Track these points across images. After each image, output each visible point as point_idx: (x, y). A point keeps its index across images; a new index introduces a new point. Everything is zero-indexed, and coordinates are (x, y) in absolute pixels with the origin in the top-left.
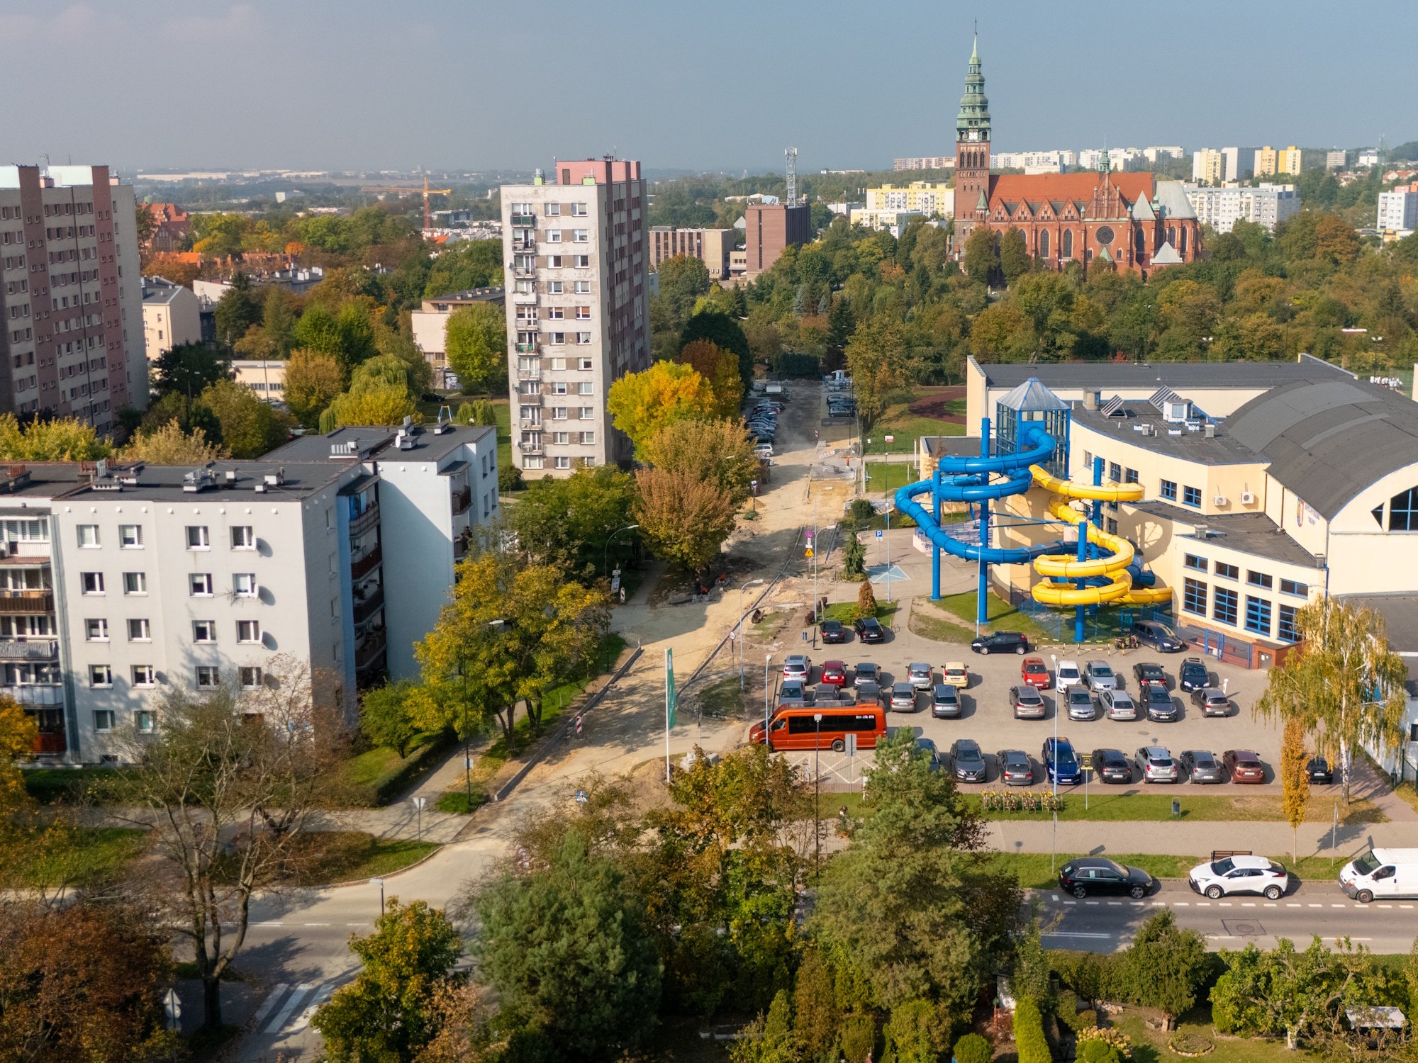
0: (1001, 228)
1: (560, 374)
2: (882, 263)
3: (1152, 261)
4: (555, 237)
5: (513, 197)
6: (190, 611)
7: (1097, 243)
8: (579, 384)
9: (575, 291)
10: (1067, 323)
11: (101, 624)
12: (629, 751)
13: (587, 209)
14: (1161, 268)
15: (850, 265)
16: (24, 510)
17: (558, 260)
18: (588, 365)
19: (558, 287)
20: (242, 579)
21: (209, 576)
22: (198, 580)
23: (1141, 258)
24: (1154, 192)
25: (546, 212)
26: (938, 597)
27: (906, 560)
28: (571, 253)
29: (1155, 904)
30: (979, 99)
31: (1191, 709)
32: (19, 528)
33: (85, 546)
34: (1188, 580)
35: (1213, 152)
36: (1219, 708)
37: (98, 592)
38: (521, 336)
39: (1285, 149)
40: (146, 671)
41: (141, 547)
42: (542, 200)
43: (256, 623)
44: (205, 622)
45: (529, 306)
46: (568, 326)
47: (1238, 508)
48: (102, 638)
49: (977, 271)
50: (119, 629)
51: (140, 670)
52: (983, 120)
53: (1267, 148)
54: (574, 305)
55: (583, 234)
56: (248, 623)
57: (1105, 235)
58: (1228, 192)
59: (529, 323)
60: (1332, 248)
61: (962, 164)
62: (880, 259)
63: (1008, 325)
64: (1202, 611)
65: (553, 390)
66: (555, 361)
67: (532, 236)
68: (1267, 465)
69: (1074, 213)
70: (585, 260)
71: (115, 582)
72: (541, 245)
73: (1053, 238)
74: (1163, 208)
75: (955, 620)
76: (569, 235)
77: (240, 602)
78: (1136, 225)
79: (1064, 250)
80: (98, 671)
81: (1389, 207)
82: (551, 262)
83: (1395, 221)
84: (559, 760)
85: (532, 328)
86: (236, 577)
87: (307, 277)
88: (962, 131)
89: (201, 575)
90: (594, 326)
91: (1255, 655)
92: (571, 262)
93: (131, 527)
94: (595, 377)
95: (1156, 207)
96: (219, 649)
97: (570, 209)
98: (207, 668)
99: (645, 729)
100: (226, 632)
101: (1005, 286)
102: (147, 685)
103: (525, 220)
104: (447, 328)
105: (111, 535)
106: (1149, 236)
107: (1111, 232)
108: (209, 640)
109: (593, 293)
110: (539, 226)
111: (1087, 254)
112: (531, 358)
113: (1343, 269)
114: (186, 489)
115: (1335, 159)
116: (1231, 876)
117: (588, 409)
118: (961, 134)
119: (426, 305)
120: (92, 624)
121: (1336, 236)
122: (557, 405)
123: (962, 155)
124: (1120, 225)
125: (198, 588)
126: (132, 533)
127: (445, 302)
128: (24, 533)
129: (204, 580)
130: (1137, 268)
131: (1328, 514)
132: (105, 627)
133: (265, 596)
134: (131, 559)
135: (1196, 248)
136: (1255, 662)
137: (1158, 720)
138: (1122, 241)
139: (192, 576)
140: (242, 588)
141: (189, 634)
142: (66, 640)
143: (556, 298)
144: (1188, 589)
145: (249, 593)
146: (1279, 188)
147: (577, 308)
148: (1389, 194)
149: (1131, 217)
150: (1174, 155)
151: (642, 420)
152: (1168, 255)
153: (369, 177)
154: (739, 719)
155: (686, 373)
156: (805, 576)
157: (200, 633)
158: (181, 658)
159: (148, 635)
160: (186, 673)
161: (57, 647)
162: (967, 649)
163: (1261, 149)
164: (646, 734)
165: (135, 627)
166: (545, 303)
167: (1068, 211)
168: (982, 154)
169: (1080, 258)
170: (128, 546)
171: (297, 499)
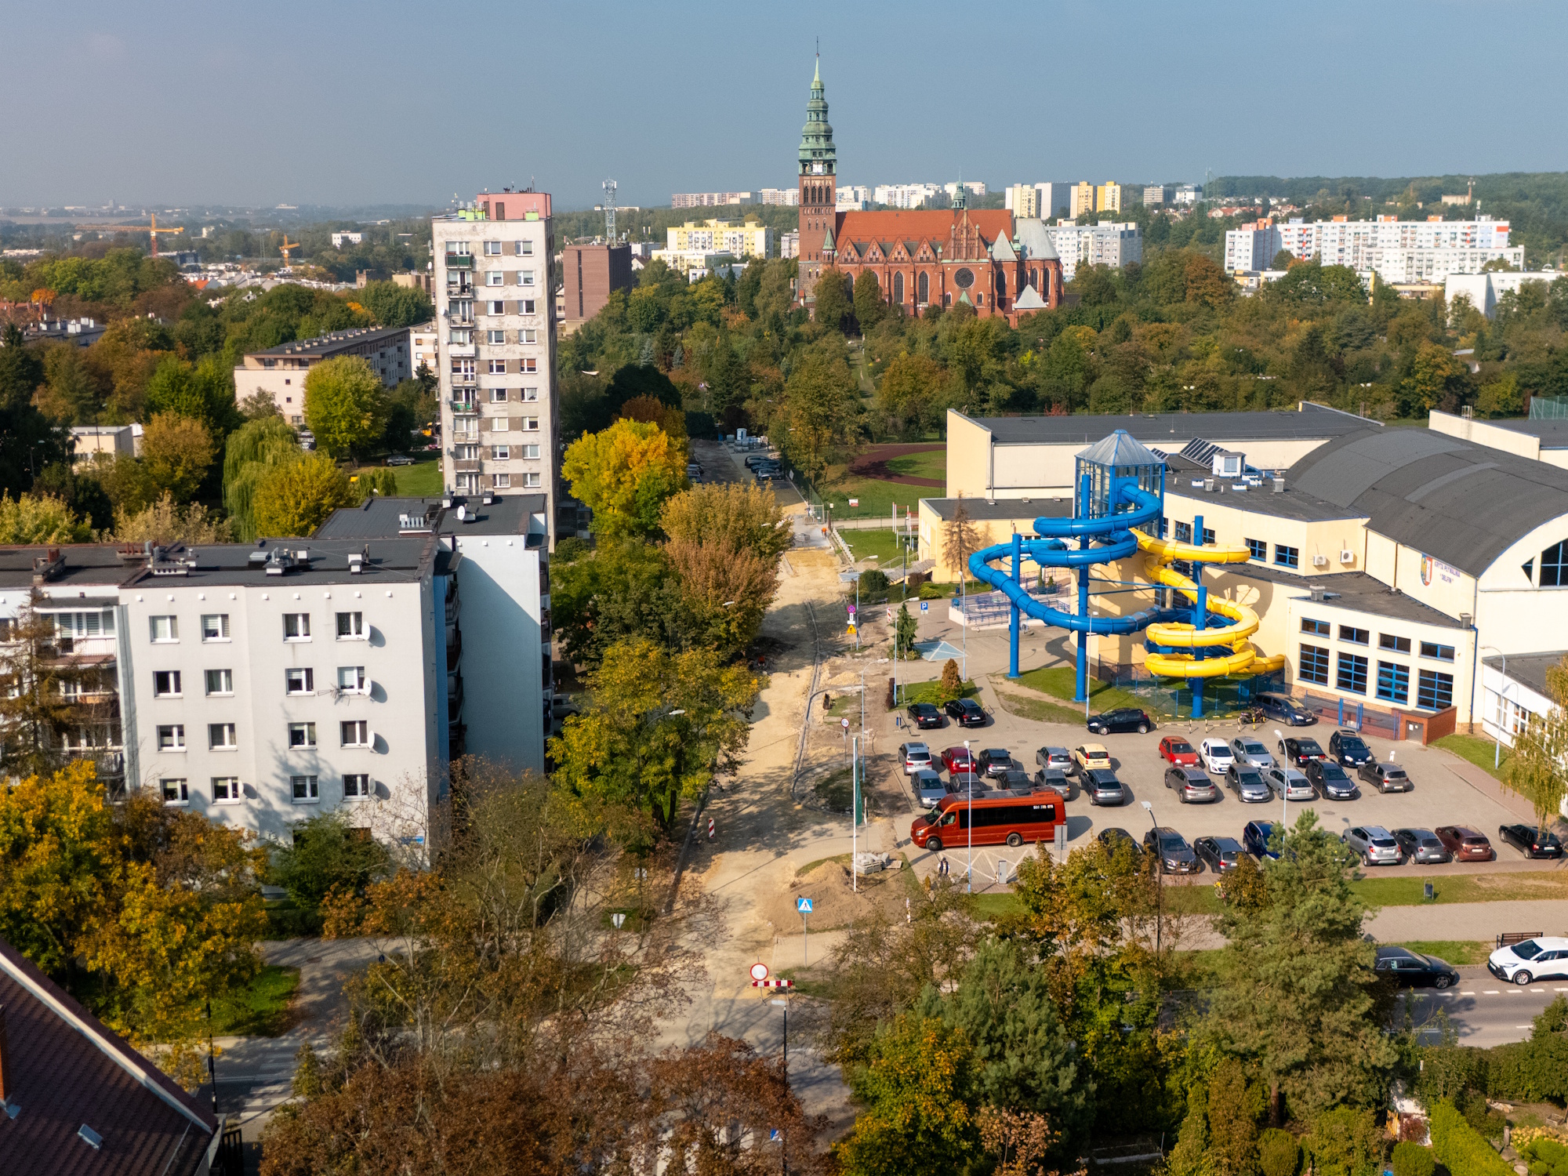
0: (853, 272)
1: (502, 436)
2: (723, 310)
3: (1015, 306)
4: (495, 279)
5: (444, 233)
6: (286, 712)
7: (957, 287)
8: (524, 447)
9: (519, 341)
10: (1001, 373)
11: (175, 731)
12: (779, 854)
13: (533, 247)
14: (1028, 314)
15: (689, 313)
16: (83, 601)
17: (499, 307)
18: (533, 425)
19: (499, 336)
20: (347, 674)
21: (309, 672)
22: (295, 676)
23: (1003, 303)
24: (1014, 231)
25: (486, 251)
26: (1017, 674)
27: (950, 635)
28: (515, 298)
29: (1464, 994)
30: (822, 127)
31: (1365, 787)
32: (74, 623)
33: (158, 640)
34: (1304, 647)
35: (1027, 187)
36: (1398, 783)
37: (172, 693)
38: (456, 393)
39: (1103, 184)
40: (229, 784)
41: (227, 639)
42: (481, 238)
43: (363, 723)
44: (302, 724)
45: (466, 359)
46: (511, 381)
47: (1336, 568)
48: (176, 748)
49: (829, 318)
50: (198, 735)
51: (221, 783)
52: (828, 150)
53: (1084, 184)
54: (518, 357)
55: (528, 276)
56: (353, 723)
57: (964, 278)
58: (1065, 230)
59: (466, 377)
60: (1202, 291)
61: (806, 199)
62: (720, 305)
63: (922, 376)
64: (1323, 680)
65: (494, 455)
66: (496, 422)
67: (469, 279)
68: (1366, 520)
69: (930, 254)
70: (530, 306)
71: (193, 681)
72: (480, 289)
73: (908, 282)
74: (1024, 248)
75: (1049, 699)
76: (512, 278)
77: (345, 699)
78: (997, 265)
79: (920, 295)
80: (170, 786)
81: (1237, 247)
82: (492, 307)
83: (1243, 261)
84: (706, 867)
85: (469, 383)
86: (342, 671)
87: (79, 329)
88: (805, 163)
89: (300, 670)
90: (540, 381)
91: (1402, 725)
92: (515, 307)
93: (215, 616)
94: (542, 440)
95: (1017, 246)
96: (319, 755)
97: (514, 248)
98: (304, 778)
99: (779, 830)
100: (328, 734)
101: (859, 335)
102: (230, 799)
103: (463, 261)
104: (305, 387)
105: (191, 627)
106: (1011, 279)
107: (971, 275)
108: (306, 745)
109: (540, 343)
110: (478, 268)
111: (946, 299)
112: (468, 418)
113: (1219, 312)
114: (269, 571)
115: (1153, 196)
116: (1539, 960)
117: (534, 475)
118: (804, 166)
119: (248, 360)
120: (164, 732)
121: (1206, 278)
122: (498, 471)
123: (806, 189)
124: (980, 267)
125: (294, 685)
126: (216, 624)
127: (272, 357)
128: (80, 628)
129: (303, 676)
130: (998, 312)
131: (1476, 571)
132: (181, 733)
133: (378, 693)
134: (215, 654)
135: (1059, 292)
136: (1402, 732)
137: (1337, 798)
138: (983, 284)
139: (289, 671)
140: (347, 683)
141: (285, 737)
142: (134, 754)
143: (497, 349)
144: (1303, 656)
145: (356, 690)
146: (1121, 227)
147: (522, 360)
148: (1237, 232)
149: (992, 258)
150: (976, 192)
151: (609, 486)
152: (1031, 300)
153: (52, 214)
154: (878, 815)
155: (652, 433)
156: (848, 655)
157: (296, 737)
158: (274, 767)
159: (233, 741)
160: (278, 784)
161: (122, 761)
162: (1083, 730)
163: (1077, 184)
164: (785, 835)
165: (216, 733)
166: (485, 356)
167: (924, 252)
168: (828, 189)
169: (939, 302)
170: (210, 639)
171: (414, 580)
